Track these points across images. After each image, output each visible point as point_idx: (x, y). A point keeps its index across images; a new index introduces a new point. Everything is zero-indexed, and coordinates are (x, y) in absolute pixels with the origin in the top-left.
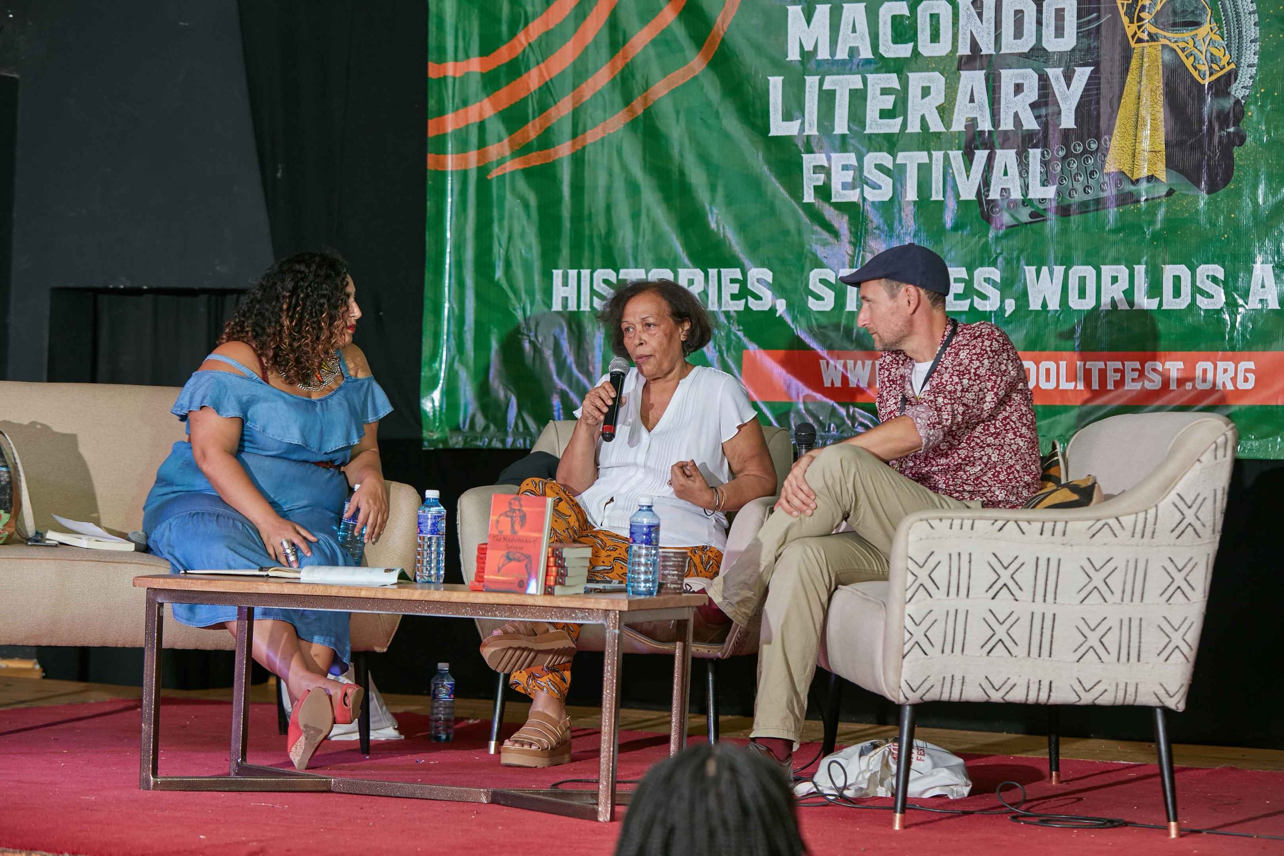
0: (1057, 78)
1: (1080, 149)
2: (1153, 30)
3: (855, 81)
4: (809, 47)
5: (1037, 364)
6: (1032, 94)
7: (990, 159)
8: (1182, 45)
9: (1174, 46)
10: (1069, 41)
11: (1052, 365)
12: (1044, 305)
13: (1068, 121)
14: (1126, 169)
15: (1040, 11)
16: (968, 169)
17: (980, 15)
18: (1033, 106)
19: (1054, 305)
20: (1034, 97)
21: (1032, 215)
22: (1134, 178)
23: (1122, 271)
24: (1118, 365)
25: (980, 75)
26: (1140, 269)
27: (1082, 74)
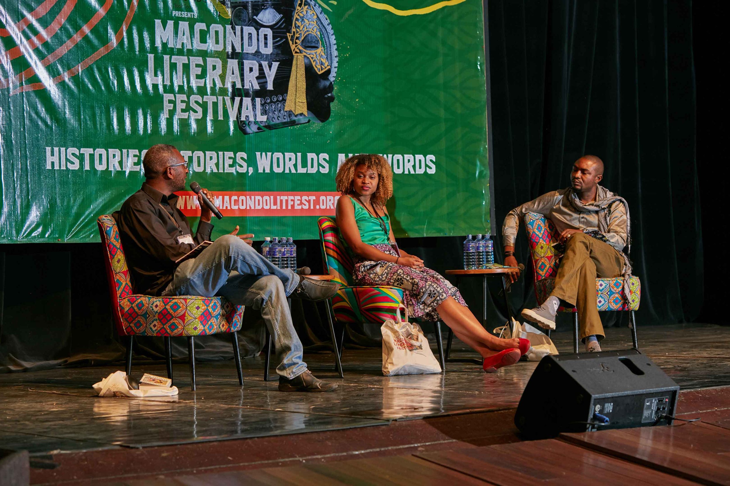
0: (266, 66)
1: (275, 99)
2: (301, 48)
3: (184, 59)
4: (165, 41)
5: (262, 197)
6: (256, 73)
7: (241, 101)
8: (312, 56)
9: (308, 56)
10: (269, 50)
11: (267, 198)
12: (264, 170)
13: (270, 87)
14: (293, 109)
15: (258, 35)
16: (233, 106)
17: (235, 33)
18: (257, 78)
19: (268, 171)
20: (257, 74)
21: (259, 128)
22: (296, 114)
23: (292, 155)
24: (292, 198)
25: (236, 61)
26: (299, 155)
27: (276, 65)
